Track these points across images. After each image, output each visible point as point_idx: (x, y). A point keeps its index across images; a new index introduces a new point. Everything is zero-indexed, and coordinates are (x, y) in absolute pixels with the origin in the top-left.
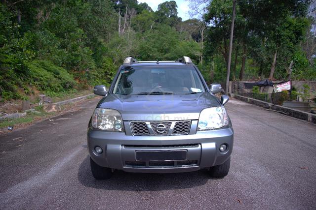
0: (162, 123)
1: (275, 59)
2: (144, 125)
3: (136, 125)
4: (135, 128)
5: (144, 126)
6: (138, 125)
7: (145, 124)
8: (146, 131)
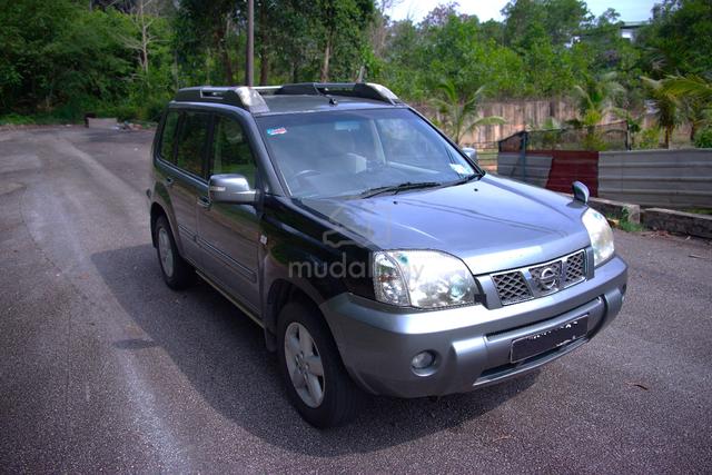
0: (549, 266)
1: (327, 62)
2: (517, 277)
3: (501, 280)
4: (502, 287)
5: (517, 281)
6: (506, 279)
7: (518, 275)
8: (524, 290)
